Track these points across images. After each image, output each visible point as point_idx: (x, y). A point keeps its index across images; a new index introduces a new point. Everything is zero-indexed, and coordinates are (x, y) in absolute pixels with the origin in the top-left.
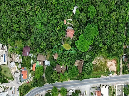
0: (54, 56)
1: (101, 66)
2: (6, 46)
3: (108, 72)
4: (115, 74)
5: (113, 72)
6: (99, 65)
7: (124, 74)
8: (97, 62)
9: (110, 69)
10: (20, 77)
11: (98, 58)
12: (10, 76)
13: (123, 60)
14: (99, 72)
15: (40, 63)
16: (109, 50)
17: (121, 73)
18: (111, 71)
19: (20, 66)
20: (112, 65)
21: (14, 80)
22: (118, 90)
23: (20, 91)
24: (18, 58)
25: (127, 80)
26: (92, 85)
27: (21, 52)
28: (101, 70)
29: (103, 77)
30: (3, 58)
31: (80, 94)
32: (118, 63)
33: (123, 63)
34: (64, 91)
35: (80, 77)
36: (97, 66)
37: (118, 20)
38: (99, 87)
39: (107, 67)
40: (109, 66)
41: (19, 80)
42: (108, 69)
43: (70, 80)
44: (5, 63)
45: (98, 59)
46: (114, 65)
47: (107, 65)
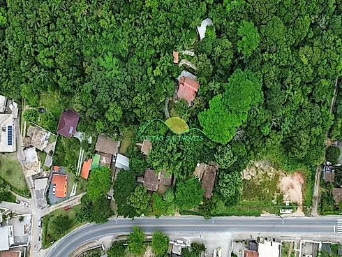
0: (140, 144)
1: (263, 184)
2: (15, 104)
3: (281, 205)
4: (299, 213)
5: (293, 206)
6: (258, 184)
7: (322, 214)
8: (253, 175)
9: (285, 196)
10: (48, 191)
11: (257, 165)
12: (21, 186)
13: (321, 177)
14: (256, 200)
15: (104, 161)
16: (288, 145)
17: (315, 212)
18: (288, 202)
19: (49, 161)
20: (292, 186)
21: (30, 197)
22: (304, 255)
23: (44, 227)
24: (44, 139)
25: (330, 231)
26: (237, 234)
27: (55, 126)
28: (262, 197)
29: (266, 215)
30: (5, 136)
31: (202, 253)
32: (309, 182)
33: (321, 185)
34: (161, 240)
35: (207, 210)
36: (254, 185)
37: (315, 68)
38: (254, 241)
39: (278, 191)
40: (283, 189)
41: (44, 199)
42: (281, 197)
43: (180, 213)
44: (11, 149)
45: (256, 168)
46: (298, 188)
47: (279, 186)
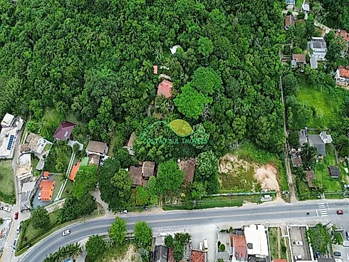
1: (240, 176)
3: (258, 196)
4: (279, 201)
5: (273, 194)
6: (236, 176)
7: (301, 200)
8: (230, 168)
9: (263, 186)
10: (33, 197)
11: (232, 159)
12: (8, 191)
13: (291, 164)
14: (236, 191)
15: (92, 161)
17: (294, 198)
18: (267, 190)
19: (41, 166)
20: (267, 175)
21: (15, 203)
22: (294, 243)
25: (314, 215)
28: (240, 186)
29: (247, 205)
32: (281, 170)
33: (293, 173)
35: (191, 203)
36: (232, 178)
39: (255, 181)
40: (260, 179)
41: (28, 201)
42: (259, 187)
43: (164, 209)
45: (232, 162)
46: (274, 177)
47: (255, 176)
